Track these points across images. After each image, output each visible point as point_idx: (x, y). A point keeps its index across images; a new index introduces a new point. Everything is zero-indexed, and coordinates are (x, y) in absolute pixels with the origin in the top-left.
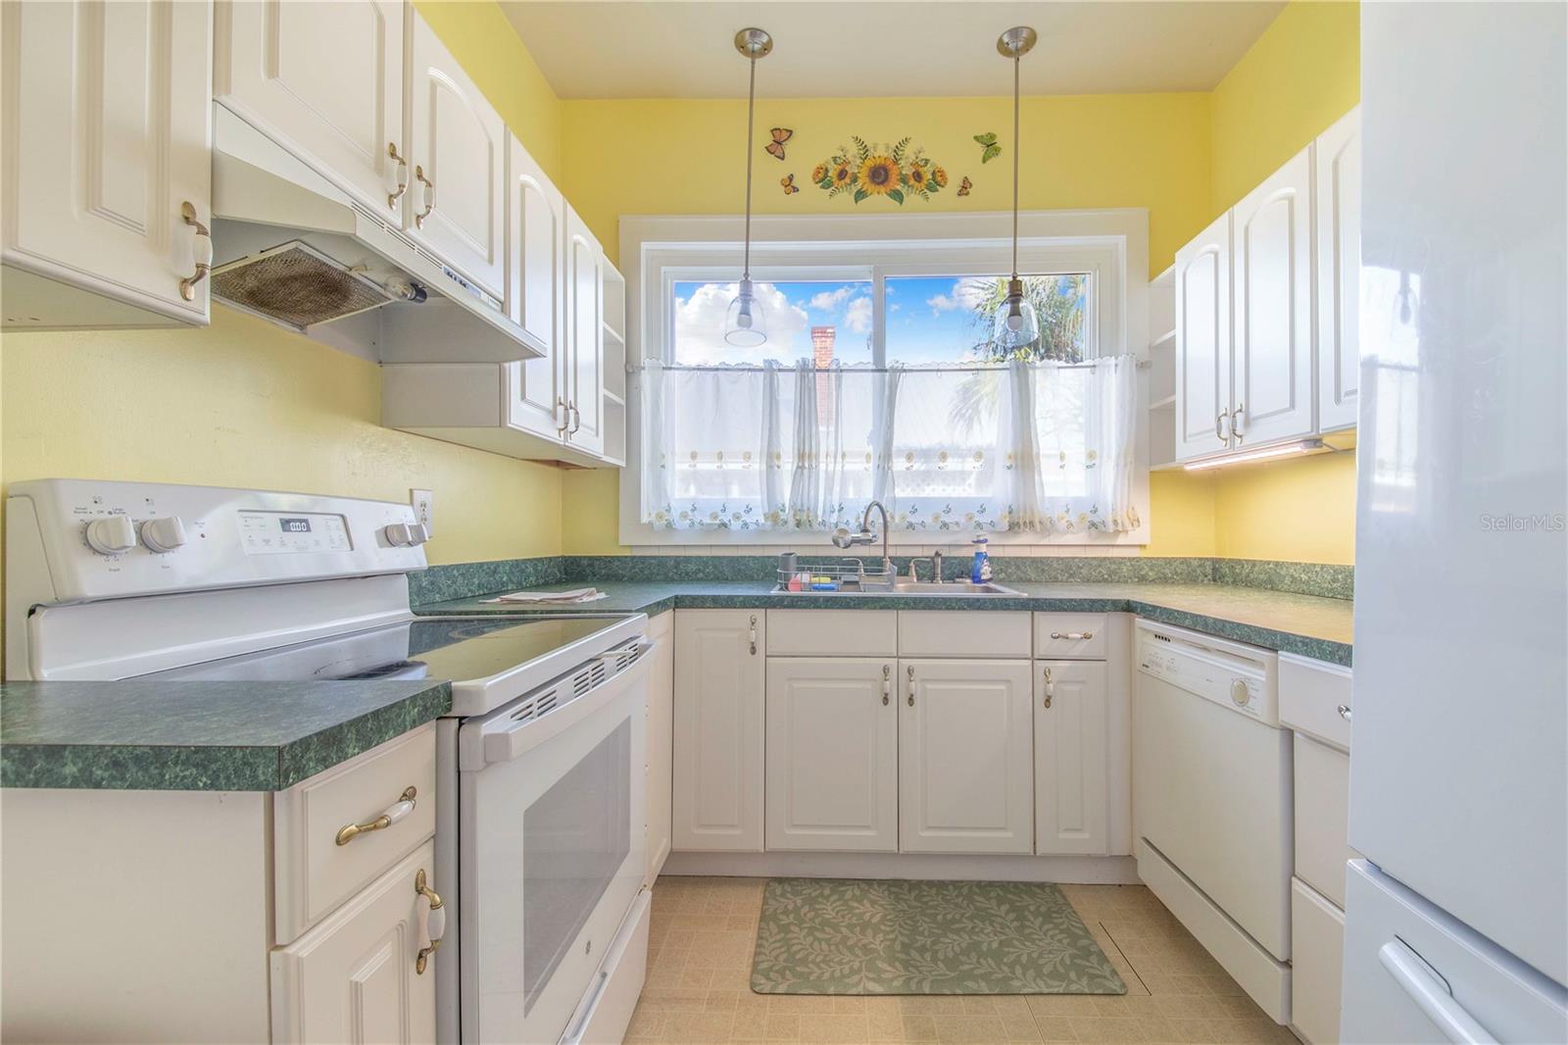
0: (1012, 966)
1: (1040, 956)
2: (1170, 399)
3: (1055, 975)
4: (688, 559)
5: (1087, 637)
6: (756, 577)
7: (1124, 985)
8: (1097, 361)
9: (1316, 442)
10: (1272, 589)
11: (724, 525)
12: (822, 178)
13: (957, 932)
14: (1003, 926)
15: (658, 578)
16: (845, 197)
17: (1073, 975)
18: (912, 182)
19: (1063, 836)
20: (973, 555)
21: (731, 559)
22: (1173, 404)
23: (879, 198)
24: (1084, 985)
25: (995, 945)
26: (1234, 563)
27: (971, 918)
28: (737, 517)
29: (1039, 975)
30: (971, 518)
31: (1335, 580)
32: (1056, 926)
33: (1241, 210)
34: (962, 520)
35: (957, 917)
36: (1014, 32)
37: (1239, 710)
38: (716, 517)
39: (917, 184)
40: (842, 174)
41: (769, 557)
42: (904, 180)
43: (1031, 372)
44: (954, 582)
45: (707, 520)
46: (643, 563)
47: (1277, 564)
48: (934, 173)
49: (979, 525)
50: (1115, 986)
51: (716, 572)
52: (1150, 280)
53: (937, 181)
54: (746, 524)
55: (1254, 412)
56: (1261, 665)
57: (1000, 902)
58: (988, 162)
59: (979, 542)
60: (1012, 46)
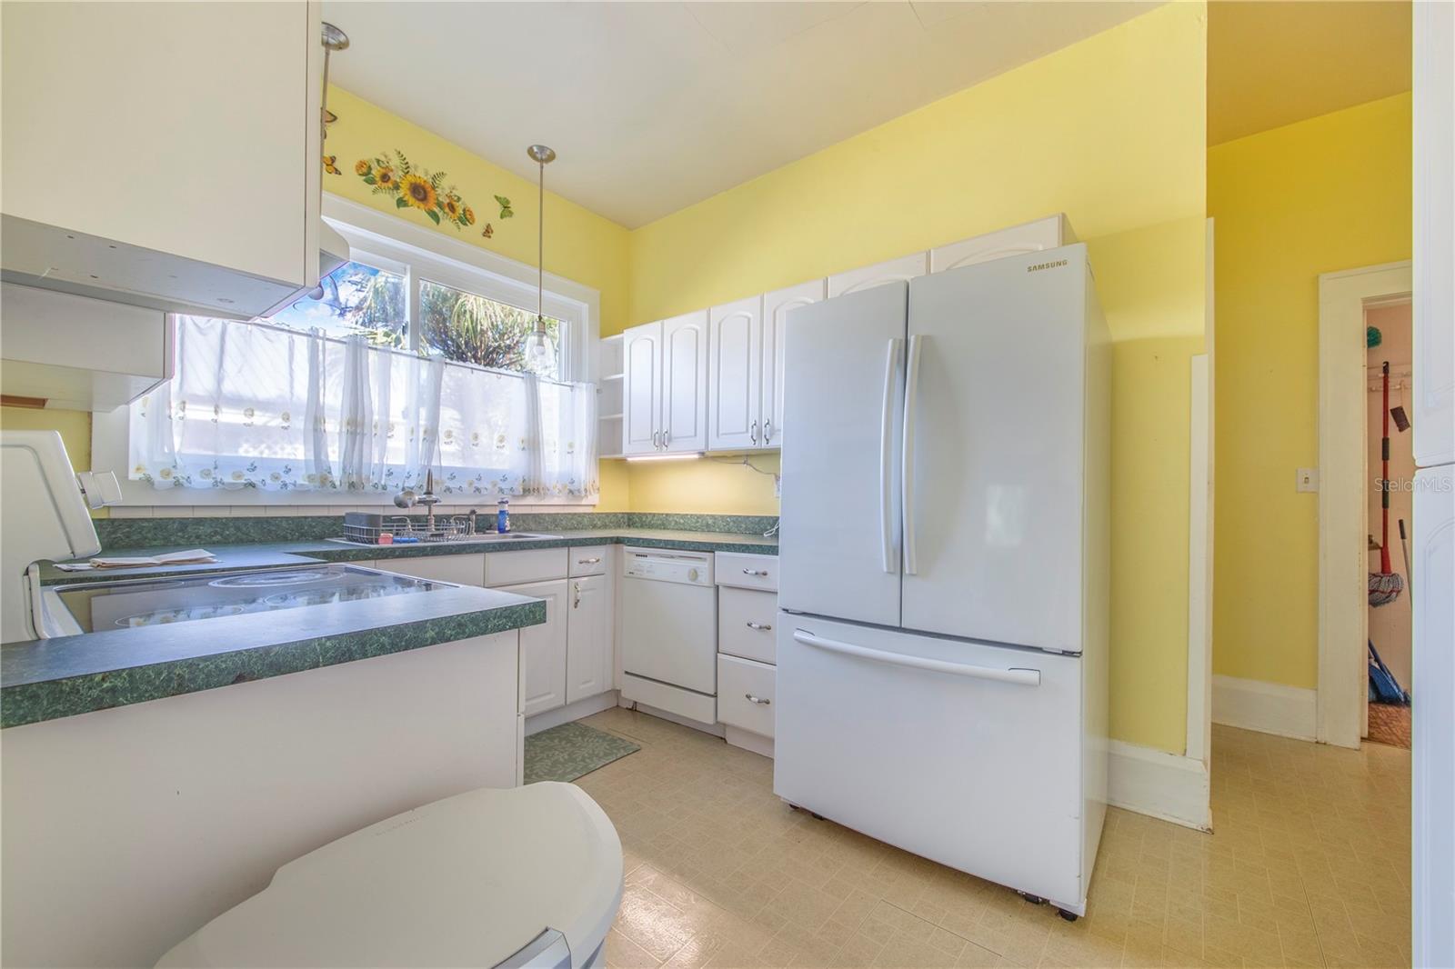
0: (583, 760)
1: (593, 751)
2: (619, 416)
3: (606, 755)
4: (200, 521)
5: (598, 561)
6: (289, 537)
7: (639, 746)
8: (574, 383)
9: (703, 454)
10: (664, 529)
11: (252, 485)
12: (365, 171)
13: (541, 760)
14: (563, 748)
15: (155, 543)
16: (388, 199)
17: (615, 751)
18: (447, 210)
19: (582, 687)
20: (498, 512)
21: (258, 521)
22: (621, 420)
23: (417, 211)
24: (623, 752)
25: (566, 757)
26: (640, 515)
27: (542, 752)
28: (275, 477)
29: (600, 758)
30: (495, 485)
31: (698, 522)
32: (591, 737)
33: (670, 324)
34: (489, 486)
35: (533, 755)
36: (542, 148)
37: (693, 583)
38: (239, 477)
39: (451, 213)
40: (385, 178)
41: (306, 518)
42: (440, 205)
43: (537, 383)
44: (484, 533)
45: (228, 479)
46: (130, 527)
47: (667, 515)
48: (464, 210)
49: (501, 490)
50: (636, 747)
51: (239, 534)
52: (602, 337)
53: (466, 218)
54: (285, 485)
55: (674, 434)
56: (705, 560)
57: (552, 739)
58: (504, 219)
59: (503, 502)
60: (539, 156)
